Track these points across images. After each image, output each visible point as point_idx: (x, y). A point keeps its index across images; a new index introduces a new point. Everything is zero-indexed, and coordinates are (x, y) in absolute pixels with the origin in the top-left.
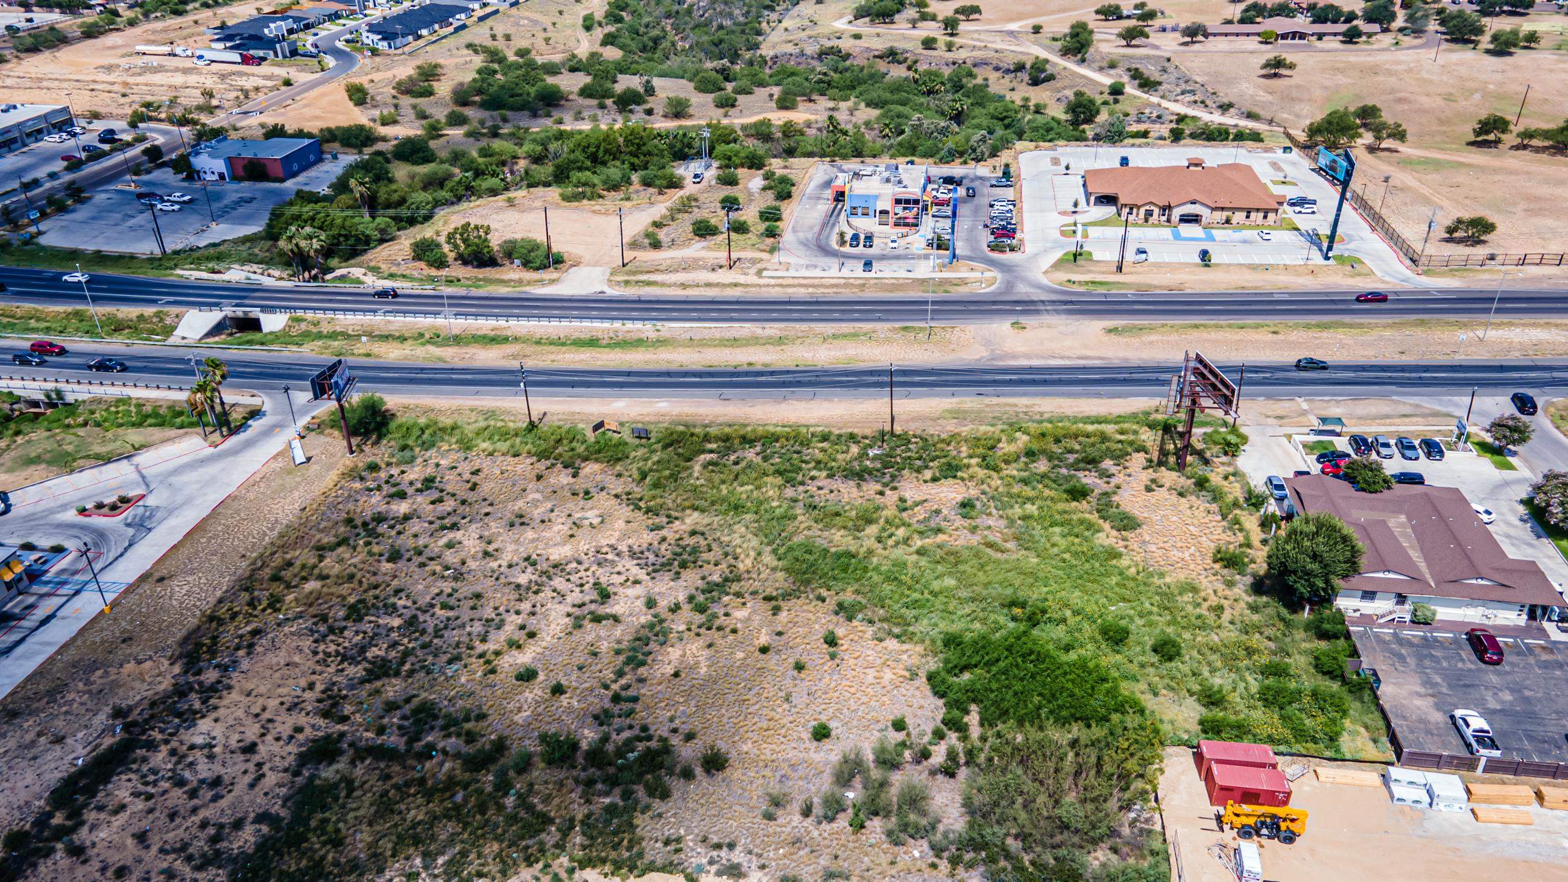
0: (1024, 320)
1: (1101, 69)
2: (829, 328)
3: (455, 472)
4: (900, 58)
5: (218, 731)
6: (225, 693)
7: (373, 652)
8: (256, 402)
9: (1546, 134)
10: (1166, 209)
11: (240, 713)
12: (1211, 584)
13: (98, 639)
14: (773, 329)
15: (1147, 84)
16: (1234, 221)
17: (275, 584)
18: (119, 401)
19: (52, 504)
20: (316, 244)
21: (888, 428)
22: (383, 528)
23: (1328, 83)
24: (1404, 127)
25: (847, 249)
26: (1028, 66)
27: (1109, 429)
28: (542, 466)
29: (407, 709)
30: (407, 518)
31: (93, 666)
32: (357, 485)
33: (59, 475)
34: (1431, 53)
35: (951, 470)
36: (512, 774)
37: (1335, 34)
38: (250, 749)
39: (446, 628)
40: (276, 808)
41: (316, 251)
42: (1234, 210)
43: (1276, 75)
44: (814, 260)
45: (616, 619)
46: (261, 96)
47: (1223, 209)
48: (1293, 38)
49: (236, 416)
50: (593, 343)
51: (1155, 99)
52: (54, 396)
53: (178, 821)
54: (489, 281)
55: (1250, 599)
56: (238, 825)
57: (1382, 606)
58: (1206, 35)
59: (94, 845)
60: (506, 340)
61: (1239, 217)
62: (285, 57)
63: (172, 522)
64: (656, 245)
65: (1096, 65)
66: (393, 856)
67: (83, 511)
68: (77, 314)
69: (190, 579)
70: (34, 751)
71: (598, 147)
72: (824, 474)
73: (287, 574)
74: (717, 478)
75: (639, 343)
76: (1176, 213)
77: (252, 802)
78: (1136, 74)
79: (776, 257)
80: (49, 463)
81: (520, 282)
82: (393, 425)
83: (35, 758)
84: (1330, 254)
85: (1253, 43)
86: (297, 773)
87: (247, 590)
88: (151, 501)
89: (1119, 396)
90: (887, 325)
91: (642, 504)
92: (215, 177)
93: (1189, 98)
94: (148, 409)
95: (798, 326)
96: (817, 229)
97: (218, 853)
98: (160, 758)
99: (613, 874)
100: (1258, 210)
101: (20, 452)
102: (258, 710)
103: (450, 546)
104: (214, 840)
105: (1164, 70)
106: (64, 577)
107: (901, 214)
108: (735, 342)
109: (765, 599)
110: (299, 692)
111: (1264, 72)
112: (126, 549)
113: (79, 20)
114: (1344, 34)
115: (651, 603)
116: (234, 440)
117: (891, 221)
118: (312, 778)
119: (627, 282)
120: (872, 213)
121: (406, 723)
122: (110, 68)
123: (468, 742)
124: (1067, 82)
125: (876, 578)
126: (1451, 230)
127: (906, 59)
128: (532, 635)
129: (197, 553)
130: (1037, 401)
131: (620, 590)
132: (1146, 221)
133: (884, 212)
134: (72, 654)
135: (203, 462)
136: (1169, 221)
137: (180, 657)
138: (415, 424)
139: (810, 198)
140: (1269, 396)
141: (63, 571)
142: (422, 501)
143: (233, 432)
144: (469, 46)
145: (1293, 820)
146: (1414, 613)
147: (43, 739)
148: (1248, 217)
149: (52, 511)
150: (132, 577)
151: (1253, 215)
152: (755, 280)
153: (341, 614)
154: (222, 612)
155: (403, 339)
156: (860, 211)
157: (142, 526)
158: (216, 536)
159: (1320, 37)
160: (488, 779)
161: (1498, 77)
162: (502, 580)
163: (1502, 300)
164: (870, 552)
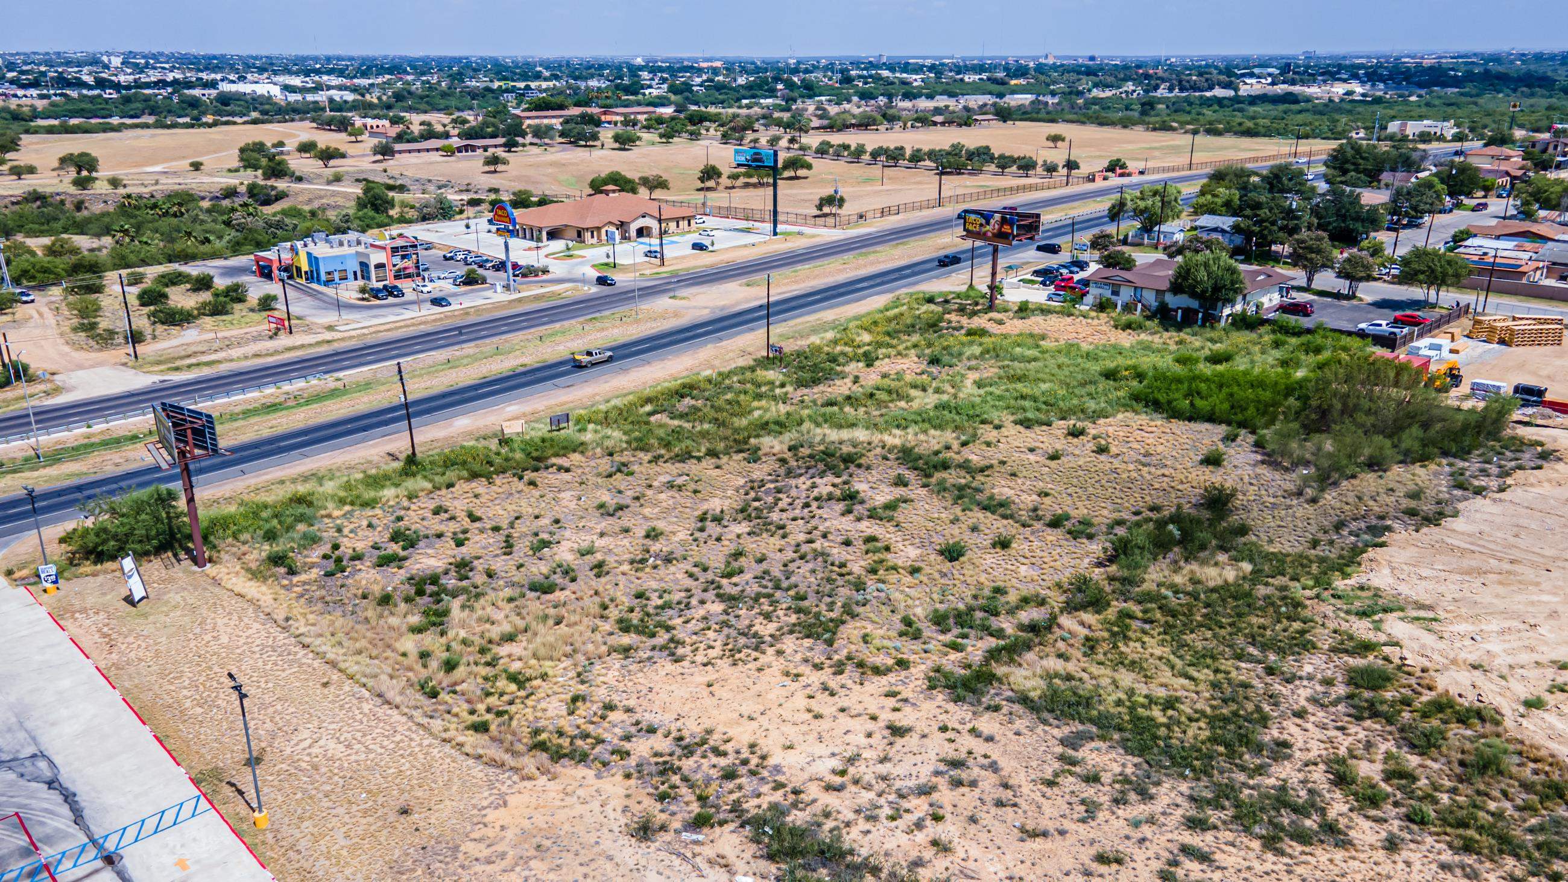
10: (622, 226)
16: (670, 230)
35: (868, 357)
37: (496, 146)
43: (496, 171)
48: (467, 151)
57: (1239, 308)
65: (321, 181)
76: (634, 227)
84: (778, 230)
85: (436, 157)
107: (401, 264)
111: (487, 169)
114: (504, 145)
117: (390, 275)
120: (351, 276)
126: (820, 208)
133: (380, 266)
136: (625, 238)
146: (1257, 305)
148: (678, 226)
156: (336, 276)
159: (485, 149)
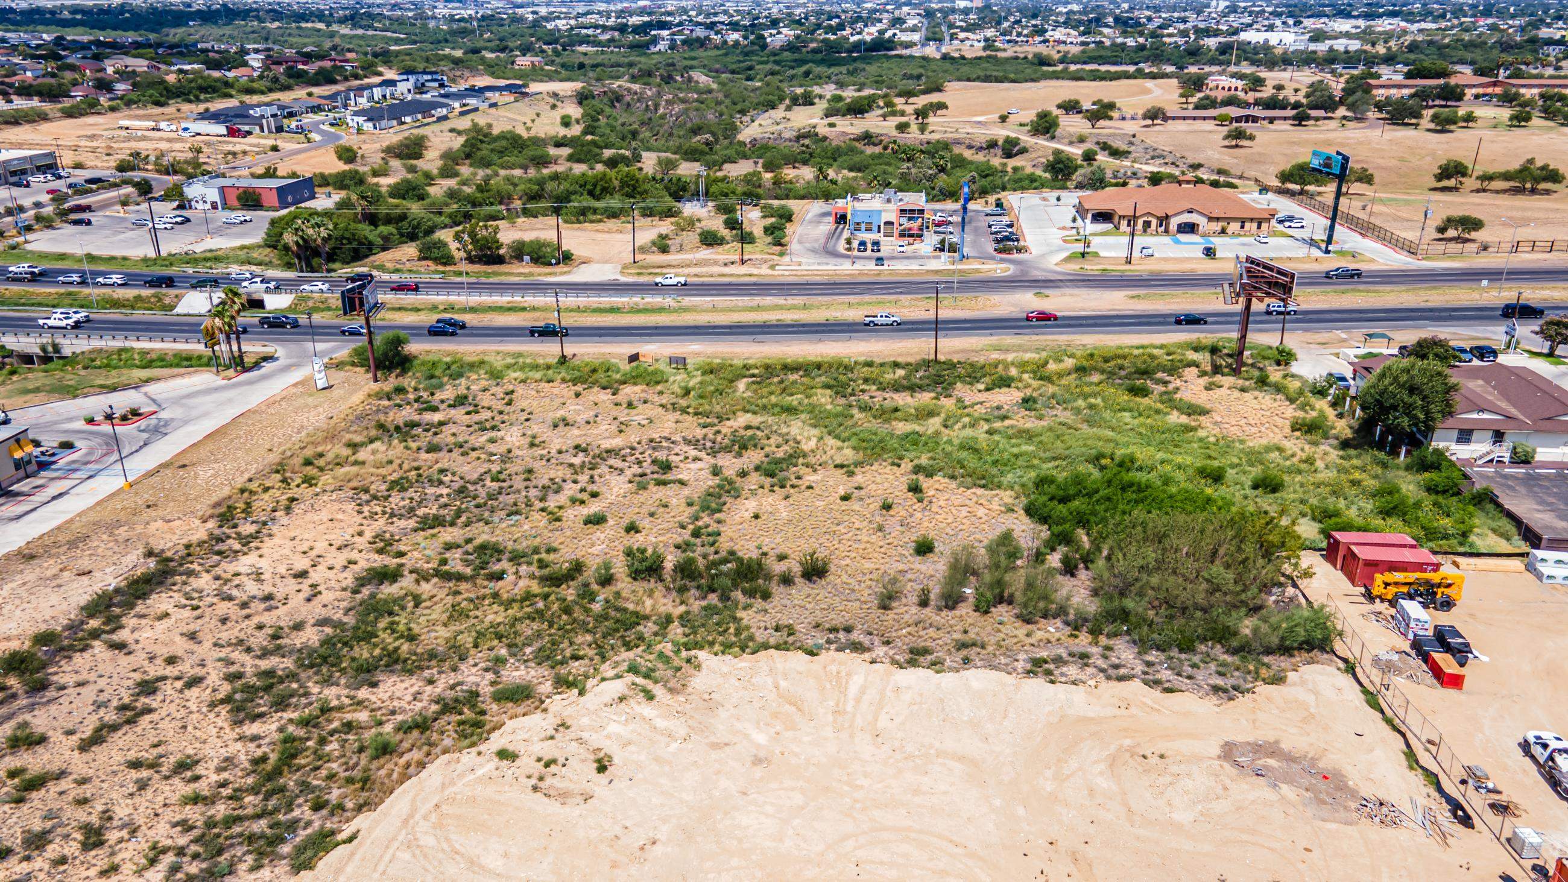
0: (1046, 291)
1: (1071, 143)
2: (852, 299)
3: (488, 393)
4: (874, 140)
5: (264, 564)
6: (266, 539)
7: (421, 512)
8: (269, 350)
9: (1506, 176)
10: (1164, 220)
11: (287, 551)
12: (1297, 446)
13: (119, 507)
14: (799, 300)
15: (1115, 153)
16: (1229, 230)
17: (309, 468)
18: (121, 350)
19: (56, 418)
20: (324, 233)
21: (932, 357)
22: (418, 431)
23: (1289, 152)
24: (1370, 172)
25: (856, 253)
26: (1000, 143)
27: (1156, 352)
28: (579, 388)
29: (470, 547)
30: (441, 424)
31: (118, 524)
32: (386, 403)
33: (63, 400)
34: (1378, 132)
35: (1005, 382)
36: (595, 587)
37: (1285, 119)
38: (303, 574)
39: (500, 493)
40: (338, 615)
41: (323, 239)
42: (1229, 220)
43: (1237, 146)
44: (825, 260)
45: (682, 483)
46: (248, 158)
47: (1218, 219)
48: (1247, 121)
49: (248, 360)
50: (613, 310)
51: (1127, 163)
52: (50, 349)
53: (229, 624)
54: (496, 274)
55: (1341, 453)
56: (298, 627)
57: (1478, 448)
58: (1166, 119)
59: (137, 642)
60: (524, 309)
61: (1234, 227)
62: (270, 132)
63: (189, 428)
64: (664, 250)
65: (1066, 141)
66: (476, 646)
67: (91, 421)
68: (70, 294)
69: (215, 466)
70: (58, 581)
71: (595, 185)
72: (874, 388)
73: (321, 462)
74: (765, 391)
75: (661, 310)
76: (1174, 223)
77: (310, 612)
78: (1105, 147)
79: (787, 259)
80: (49, 392)
81: (531, 274)
82: (416, 362)
83: (59, 586)
84: (1330, 248)
85: (1210, 125)
86: (355, 592)
87: (277, 472)
88: (163, 415)
89: (1159, 332)
90: (909, 297)
91: (691, 410)
92: (208, 206)
93: (1158, 161)
94: (154, 356)
95: (820, 298)
96: (822, 241)
97: (279, 647)
98: (204, 581)
99: (723, 653)
100: (1252, 220)
101: (17, 386)
102: (305, 549)
103: (492, 441)
104: (275, 637)
105: (1131, 143)
106: (74, 466)
107: (907, 225)
108: (758, 308)
109: (836, 466)
110: (348, 537)
111: (1226, 143)
112: (141, 447)
113: (60, 106)
114: (1294, 118)
115: (716, 471)
116: (247, 375)
117: (896, 233)
118: (373, 596)
119: (639, 274)
120: (875, 229)
121: (471, 557)
122: (93, 137)
123: (540, 568)
124: (1040, 153)
125: (949, 448)
126: (1441, 230)
127: (881, 141)
128: (594, 495)
129: (220, 448)
130: (1077, 337)
131: (682, 465)
132: (1145, 231)
133: (889, 223)
134: (93, 517)
135: (216, 389)
136: (1166, 231)
137: (211, 516)
138: (440, 361)
139: (810, 222)
140: (1306, 330)
141: (74, 462)
142: (458, 414)
143: (246, 370)
144: (452, 130)
145: (1449, 586)
146: (1514, 451)
147: (66, 574)
148: (1242, 227)
149: (56, 423)
150: (151, 465)
151: (1247, 225)
152: (770, 272)
153: (384, 487)
154: (253, 486)
155: (418, 310)
156: (863, 226)
157: (159, 431)
158: (239, 437)
159: (1272, 120)
160: (569, 592)
161: (1445, 146)
162: (553, 461)
163: (1508, 273)
164: (937, 433)
